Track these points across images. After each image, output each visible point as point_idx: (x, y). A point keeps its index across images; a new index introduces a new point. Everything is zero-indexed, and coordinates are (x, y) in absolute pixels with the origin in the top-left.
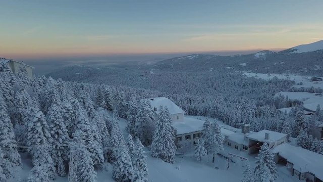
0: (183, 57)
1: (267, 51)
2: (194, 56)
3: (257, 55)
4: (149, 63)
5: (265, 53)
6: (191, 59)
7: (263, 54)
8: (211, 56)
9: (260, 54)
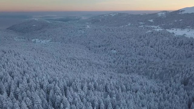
0: (108, 14)
1: (166, 11)
2: (115, 14)
3: (160, 14)
4: (83, 18)
5: (165, 13)
6: (113, 16)
7: (163, 13)
8: (127, 14)
9: (161, 13)
